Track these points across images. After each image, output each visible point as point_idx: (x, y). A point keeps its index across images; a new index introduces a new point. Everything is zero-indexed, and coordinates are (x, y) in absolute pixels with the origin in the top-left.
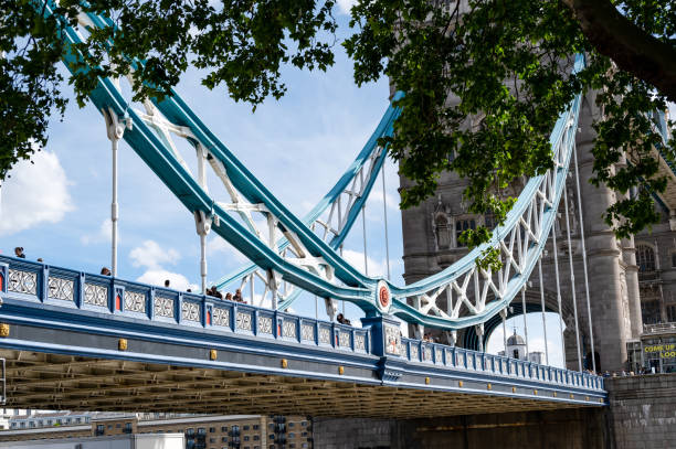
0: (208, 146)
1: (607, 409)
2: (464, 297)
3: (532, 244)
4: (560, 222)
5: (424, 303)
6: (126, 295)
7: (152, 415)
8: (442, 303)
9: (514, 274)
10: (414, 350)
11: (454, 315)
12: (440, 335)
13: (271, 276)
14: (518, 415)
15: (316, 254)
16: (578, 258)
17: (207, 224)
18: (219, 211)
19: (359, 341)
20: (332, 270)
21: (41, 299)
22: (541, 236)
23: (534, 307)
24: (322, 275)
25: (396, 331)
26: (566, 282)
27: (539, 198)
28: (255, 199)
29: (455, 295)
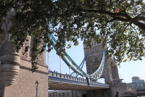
0: (70, 59)
1: (110, 88)
3: (102, 70)
4: (104, 68)
5: (92, 77)
6: (62, 76)
9: (100, 74)
10: (91, 82)
11: (95, 78)
12: (94, 80)
13: (77, 74)
14: (100, 89)
15: (81, 71)
16: (106, 72)
18: (71, 66)
21: (53, 76)
23: (102, 78)
24: (82, 73)
25: (89, 80)
26: (105, 75)
27: (102, 66)
28: (75, 65)
29: (95, 76)
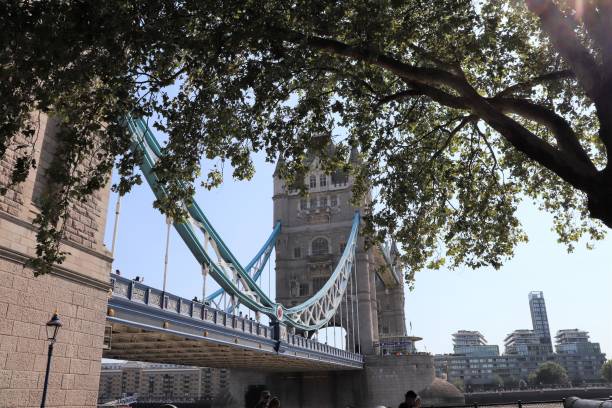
0: (210, 233)
1: (364, 370)
2: (311, 316)
3: (339, 295)
4: (348, 285)
5: (296, 318)
6: (169, 301)
7: (173, 366)
8: (303, 319)
9: (331, 308)
10: (291, 339)
11: (307, 324)
12: (301, 332)
13: (233, 298)
15: (253, 290)
16: (355, 303)
17: (207, 269)
18: (213, 265)
19: (269, 333)
20: (259, 298)
21: (130, 298)
22: (342, 291)
23: (338, 325)
24: (254, 299)
25: (283, 329)
26: (350, 313)
27: (341, 275)
28: (228, 261)
29: (308, 315)
